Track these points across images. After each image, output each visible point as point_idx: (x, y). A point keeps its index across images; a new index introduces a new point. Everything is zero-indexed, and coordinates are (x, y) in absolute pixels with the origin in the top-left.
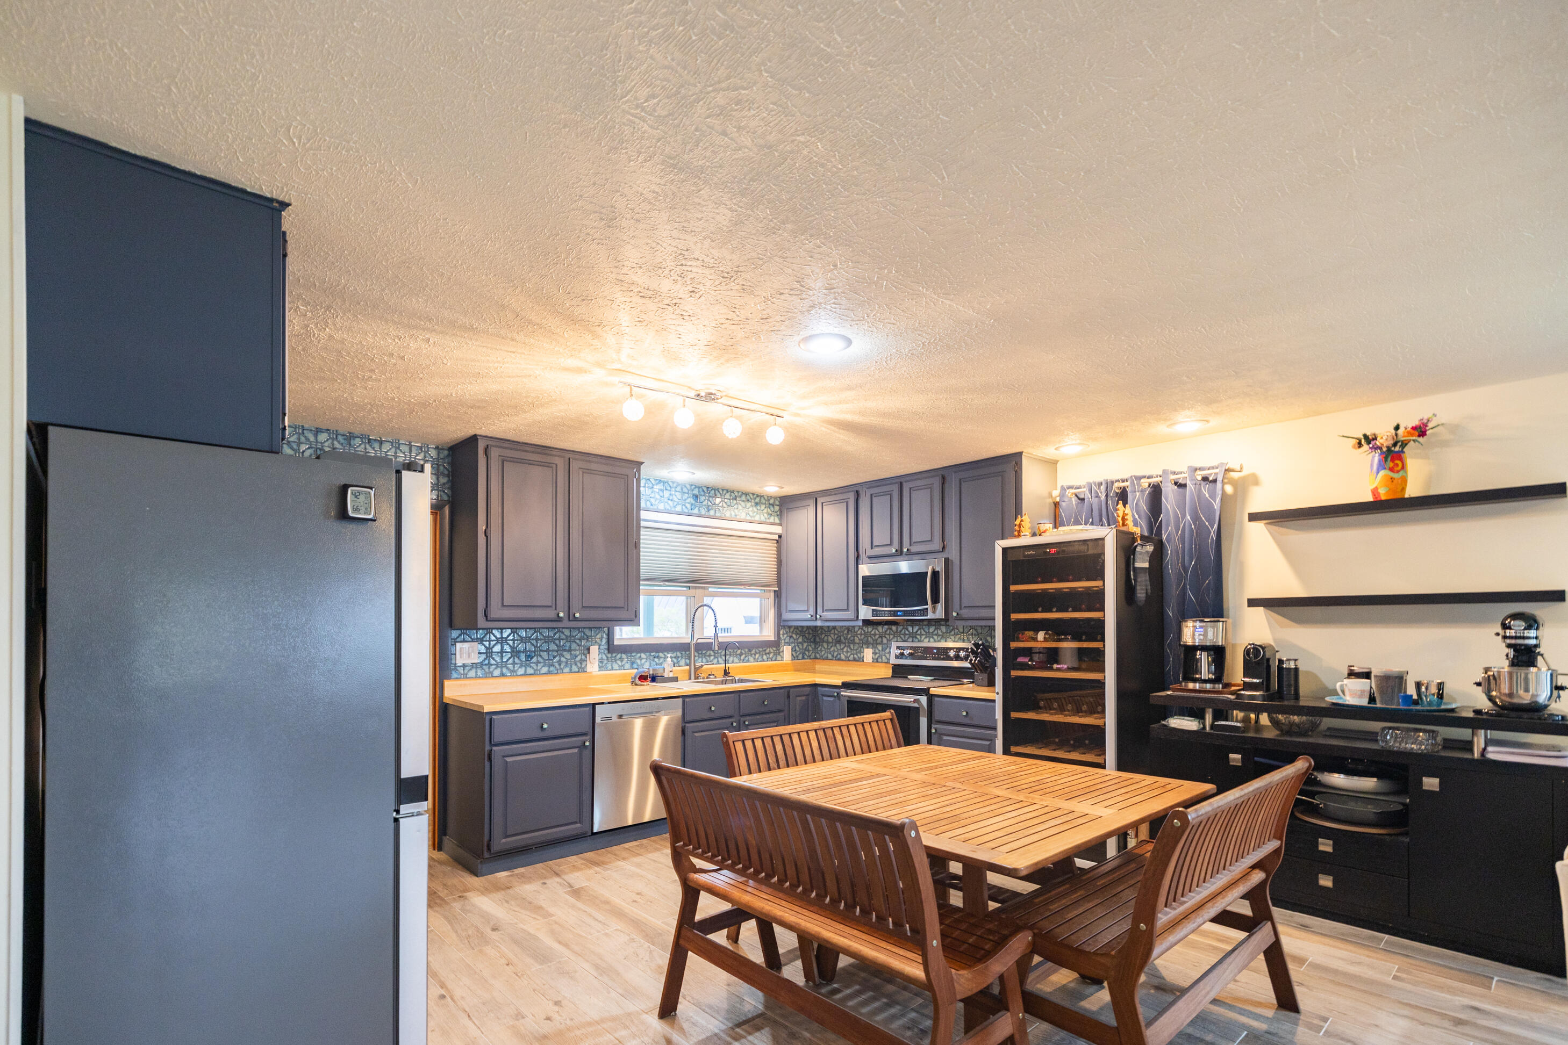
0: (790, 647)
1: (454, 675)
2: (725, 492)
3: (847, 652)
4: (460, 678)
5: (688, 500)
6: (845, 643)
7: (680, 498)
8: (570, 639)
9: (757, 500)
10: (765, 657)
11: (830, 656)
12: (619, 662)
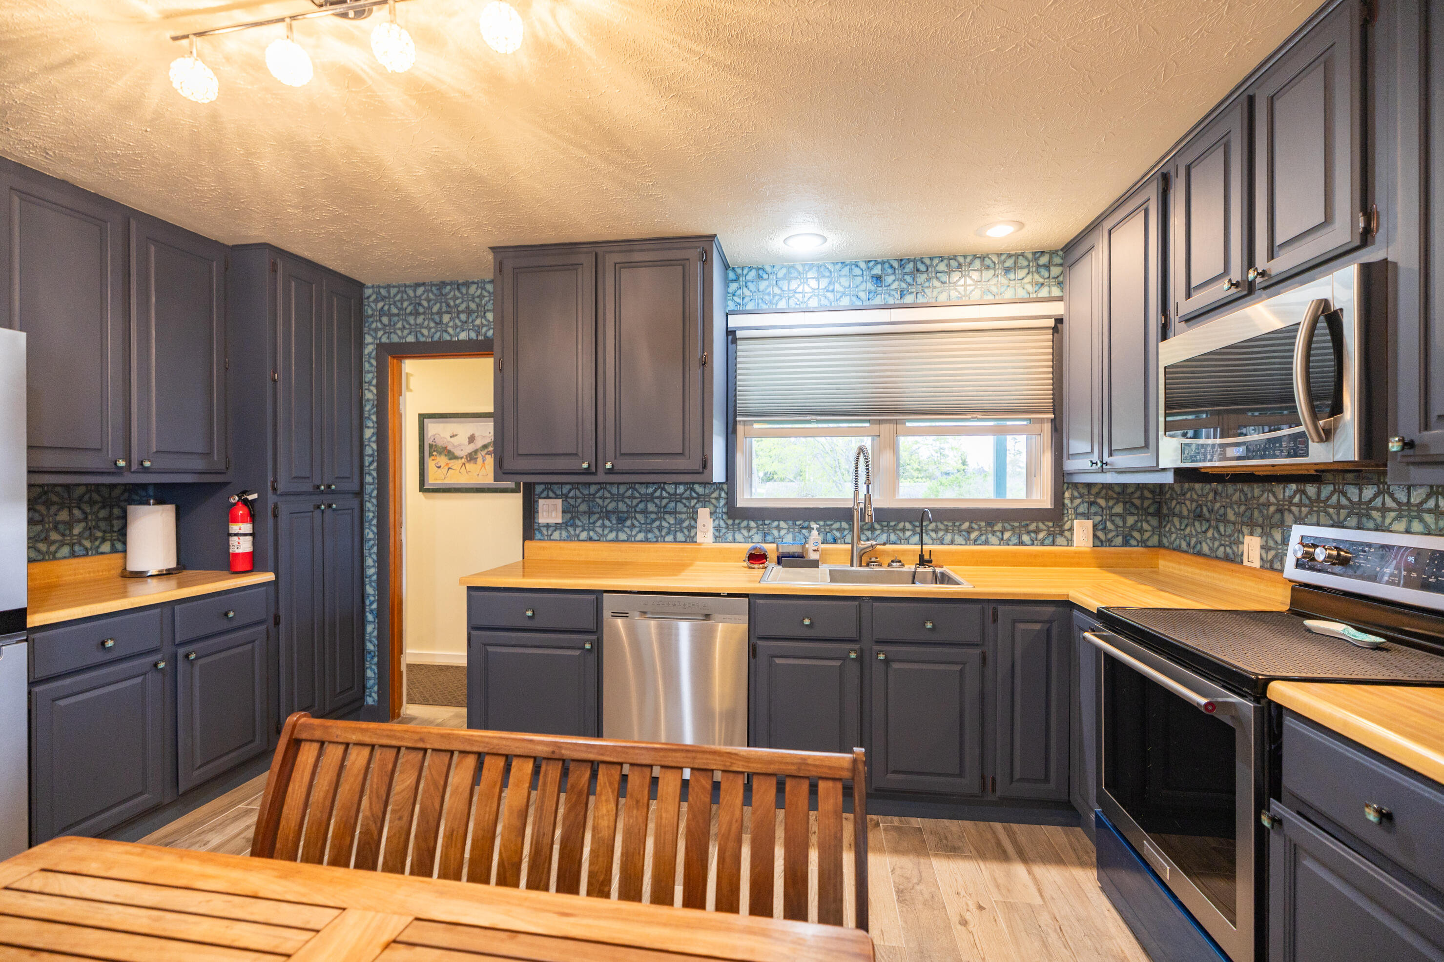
0: (1089, 524)
1: (538, 536)
2: (936, 261)
3: (1214, 539)
4: (544, 540)
5: (863, 287)
6: (1208, 521)
7: (847, 285)
8: (675, 498)
9: (1010, 263)
10: (1026, 538)
11: (1184, 545)
12: (745, 532)
